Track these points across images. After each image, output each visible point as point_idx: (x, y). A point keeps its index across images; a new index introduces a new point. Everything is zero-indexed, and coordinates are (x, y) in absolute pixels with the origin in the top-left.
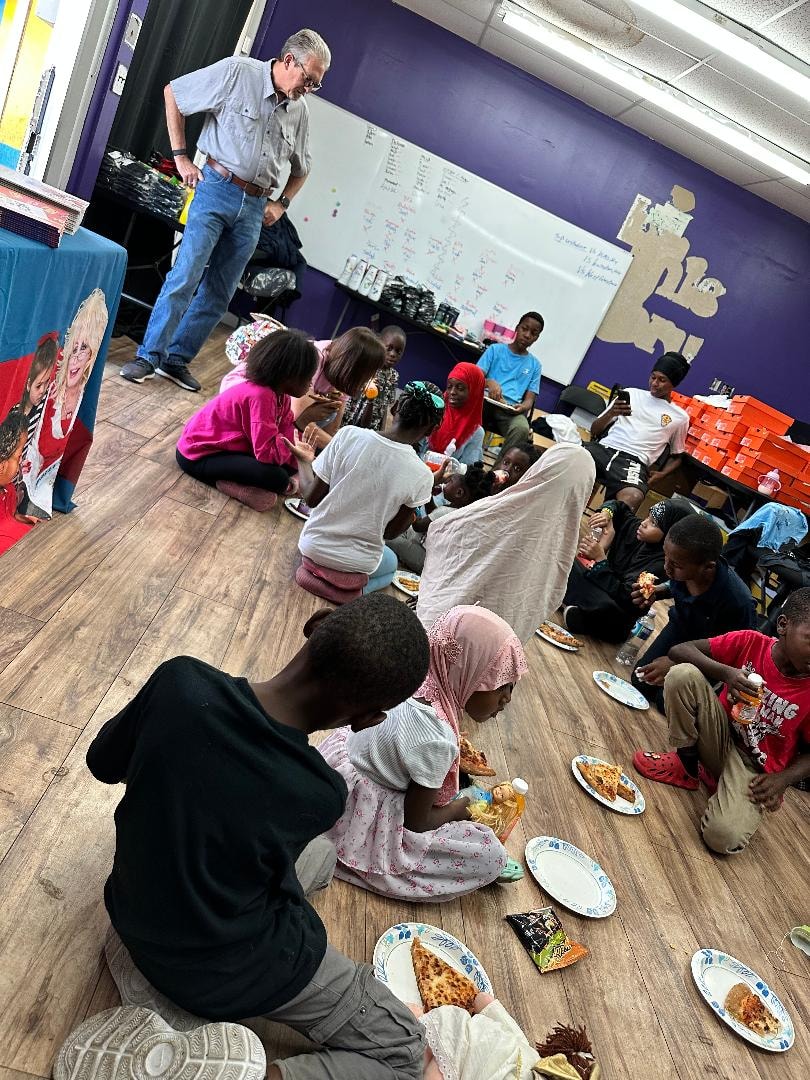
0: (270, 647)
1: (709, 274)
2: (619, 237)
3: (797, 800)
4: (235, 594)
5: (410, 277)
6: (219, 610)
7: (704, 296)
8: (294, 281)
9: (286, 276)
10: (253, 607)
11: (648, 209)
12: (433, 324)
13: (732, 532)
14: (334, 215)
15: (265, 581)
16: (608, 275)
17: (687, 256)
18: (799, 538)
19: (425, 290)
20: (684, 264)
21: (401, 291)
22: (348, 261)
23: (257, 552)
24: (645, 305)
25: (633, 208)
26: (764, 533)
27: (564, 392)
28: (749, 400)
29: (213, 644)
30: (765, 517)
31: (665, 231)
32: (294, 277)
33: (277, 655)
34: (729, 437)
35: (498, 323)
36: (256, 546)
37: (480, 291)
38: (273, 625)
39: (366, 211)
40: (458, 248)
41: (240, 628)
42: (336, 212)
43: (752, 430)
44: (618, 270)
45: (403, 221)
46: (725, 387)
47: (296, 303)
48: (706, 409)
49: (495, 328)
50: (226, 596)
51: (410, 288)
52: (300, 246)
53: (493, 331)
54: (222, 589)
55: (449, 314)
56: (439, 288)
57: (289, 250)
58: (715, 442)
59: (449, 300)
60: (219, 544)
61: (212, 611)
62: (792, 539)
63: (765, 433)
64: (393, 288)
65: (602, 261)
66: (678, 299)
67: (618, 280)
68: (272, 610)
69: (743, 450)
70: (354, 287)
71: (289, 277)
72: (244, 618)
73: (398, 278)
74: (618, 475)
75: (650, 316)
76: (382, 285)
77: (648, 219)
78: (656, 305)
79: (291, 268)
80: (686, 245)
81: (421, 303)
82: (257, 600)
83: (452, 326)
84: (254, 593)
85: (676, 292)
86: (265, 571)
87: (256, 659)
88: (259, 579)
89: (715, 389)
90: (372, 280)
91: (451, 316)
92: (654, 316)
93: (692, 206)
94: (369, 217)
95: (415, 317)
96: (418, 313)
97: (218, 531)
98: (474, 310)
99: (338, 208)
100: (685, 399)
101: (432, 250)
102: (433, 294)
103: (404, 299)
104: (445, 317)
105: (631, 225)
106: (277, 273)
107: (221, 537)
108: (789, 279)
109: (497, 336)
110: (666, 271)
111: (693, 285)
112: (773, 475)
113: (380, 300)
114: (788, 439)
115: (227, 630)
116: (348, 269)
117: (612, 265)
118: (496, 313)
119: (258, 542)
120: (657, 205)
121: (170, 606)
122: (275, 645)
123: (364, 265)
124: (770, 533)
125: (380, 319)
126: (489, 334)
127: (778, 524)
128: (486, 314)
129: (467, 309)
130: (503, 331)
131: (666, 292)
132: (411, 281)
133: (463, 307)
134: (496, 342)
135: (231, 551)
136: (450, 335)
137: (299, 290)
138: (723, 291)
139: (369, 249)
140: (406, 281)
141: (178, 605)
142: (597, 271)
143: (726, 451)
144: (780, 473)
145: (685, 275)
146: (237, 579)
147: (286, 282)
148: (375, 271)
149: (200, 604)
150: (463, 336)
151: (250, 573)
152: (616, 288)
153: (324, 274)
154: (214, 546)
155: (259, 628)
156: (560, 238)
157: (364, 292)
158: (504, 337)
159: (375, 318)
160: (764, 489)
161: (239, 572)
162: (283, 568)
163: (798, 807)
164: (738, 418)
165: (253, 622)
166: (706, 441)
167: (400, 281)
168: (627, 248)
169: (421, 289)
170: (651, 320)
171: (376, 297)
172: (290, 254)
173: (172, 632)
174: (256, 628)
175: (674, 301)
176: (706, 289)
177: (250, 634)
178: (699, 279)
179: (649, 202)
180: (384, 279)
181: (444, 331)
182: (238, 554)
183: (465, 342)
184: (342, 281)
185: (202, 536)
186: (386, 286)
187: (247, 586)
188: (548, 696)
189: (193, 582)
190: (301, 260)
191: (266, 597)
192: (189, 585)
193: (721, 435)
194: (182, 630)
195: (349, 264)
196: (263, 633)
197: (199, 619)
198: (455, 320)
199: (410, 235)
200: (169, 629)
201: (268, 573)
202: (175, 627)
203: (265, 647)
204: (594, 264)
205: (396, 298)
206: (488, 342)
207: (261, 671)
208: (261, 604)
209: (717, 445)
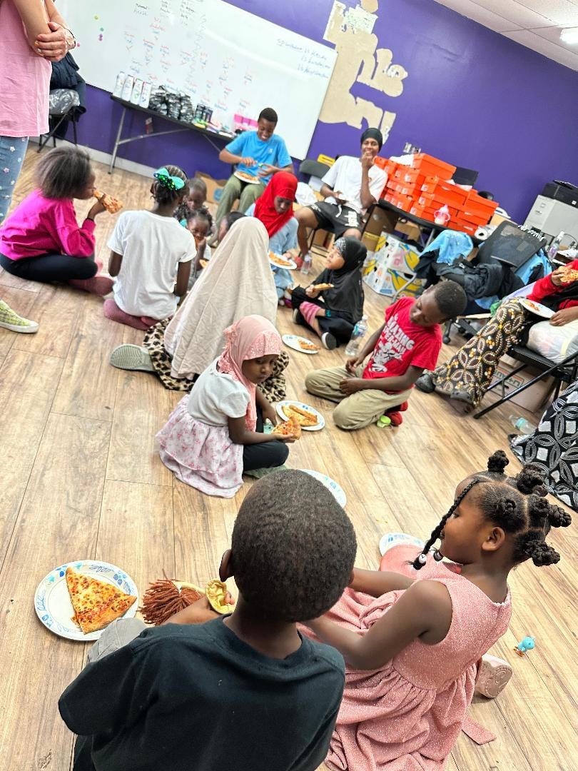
0: (90, 380)
1: (394, 62)
2: (325, 38)
3: (462, 423)
4: (59, 346)
5: (171, 85)
6: (48, 360)
7: (391, 81)
8: (77, 98)
9: (70, 95)
10: (75, 354)
11: (344, 13)
12: (194, 122)
13: (421, 254)
14: (101, 40)
15: (82, 335)
16: (322, 70)
17: (377, 49)
18: (466, 253)
19: (183, 95)
20: (375, 55)
21: (164, 97)
22: (118, 77)
23: (73, 315)
24: (352, 91)
25: (332, 13)
26: (440, 253)
27: (301, 165)
28: (424, 156)
29: (46, 384)
30: (442, 242)
31: (358, 30)
32: (77, 94)
33: (97, 386)
34: (414, 185)
35: (244, 116)
36: (72, 311)
37: (227, 91)
38: (91, 365)
39: (126, 33)
40: (204, 58)
41: (66, 371)
42: (101, 36)
43: (428, 178)
44: (329, 65)
45: (157, 39)
46: (414, 149)
47: (84, 117)
48: (398, 167)
49: (242, 120)
50: (52, 350)
51: (171, 94)
52: (77, 68)
53: (242, 122)
54: (48, 346)
55: (205, 113)
56: (194, 92)
57: (69, 74)
58: (404, 191)
59: (204, 101)
60: (43, 313)
61: (42, 362)
62: (462, 255)
63: (436, 180)
64: (157, 96)
65: (315, 59)
66: (374, 84)
67: (329, 72)
68: (90, 355)
69: (423, 194)
70: (126, 98)
71: (73, 96)
72: (68, 364)
73: (161, 87)
74: (342, 221)
75: (356, 99)
76: (148, 94)
77: (345, 21)
78: (360, 91)
79: (73, 88)
80: (374, 40)
81: (182, 106)
82: (77, 350)
83: (209, 122)
84: (74, 345)
85: (372, 78)
86: (81, 328)
87: (81, 390)
88: (77, 335)
89: (408, 152)
90: (140, 91)
91: (207, 114)
92: (358, 99)
93: (376, 8)
94: (129, 38)
95: (179, 118)
96: (180, 115)
97: (41, 304)
98: (225, 108)
99: (102, 33)
100: (383, 161)
101: (184, 61)
102: (189, 97)
103: (167, 103)
104: (202, 115)
105: (333, 26)
106: (63, 93)
107: (44, 308)
108: (452, 61)
109: (245, 126)
110: (363, 63)
111: (383, 72)
112: (444, 210)
113: (149, 107)
114: (452, 182)
115: (56, 374)
116: (119, 84)
117: (322, 61)
118: (242, 108)
119: (73, 308)
120: (350, 9)
121: (9, 363)
122: (94, 380)
123: (131, 79)
124: (446, 252)
125: (152, 122)
126: (239, 126)
127: (451, 245)
128: (234, 109)
129: (219, 107)
130: (249, 122)
131: (365, 79)
132: (172, 88)
133: (216, 106)
134: (244, 130)
135: (53, 317)
136: (208, 129)
137: (83, 106)
138: (405, 74)
139: (134, 65)
140: (168, 89)
141: (15, 361)
142: (313, 67)
143: (412, 197)
144: (449, 207)
145: (377, 64)
146: (59, 337)
147: (71, 100)
148: (141, 83)
149: (32, 358)
150: (219, 129)
151: (69, 331)
152: (328, 80)
153: (101, 89)
154: (39, 316)
155: (80, 370)
156: (281, 43)
157: (135, 102)
158: (251, 127)
159: (148, 121)
160: (439, 221)
161: (60, 332)
162: (95, 324)
163: (462, 426)
164: (418, 171)
165: (76, 366)
166: (399, 191)
167: (163, 89)
168: (332, 46)
169: (180, 95)
170: (356, 103)
171: (145, 105)
172: (70, 76)
173: (14, 380)
174: (78, 369)
175: (371, 86)
176: (393, 74)
177: (74, 374)
178: (387, 67)
179: (344, 6)
180: (149, 89)
181: (203, 127)
182: (58, 319)
183: (221, 133)
184: (116, 95)
185: (28, 309)
186: (151, 95)
187: (67, 341)
188: (297, 384)
189: (25, 344)
190: (80, 80)
191: (84, 347)
192: (22, 347)
193: (409, 185)
194: (21, 378)
195: (119, 80)
196: (84, 371)
197: (33, 369)
198: (210, 116)
199: (164, 50)
200: (12, 378)
201: (84, 330)
202: (15, 377)
203: (86, 381)
204: (309, 62)
205: (162, 103)
206: (238, 132)
207: (85, 398)
208: (80, 352)
209: (406, 193)
